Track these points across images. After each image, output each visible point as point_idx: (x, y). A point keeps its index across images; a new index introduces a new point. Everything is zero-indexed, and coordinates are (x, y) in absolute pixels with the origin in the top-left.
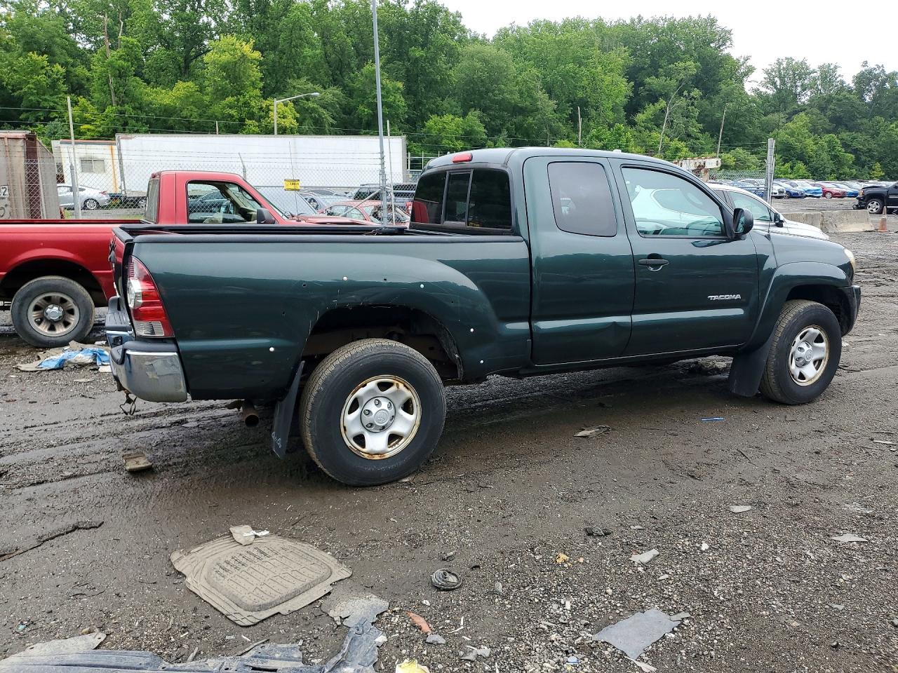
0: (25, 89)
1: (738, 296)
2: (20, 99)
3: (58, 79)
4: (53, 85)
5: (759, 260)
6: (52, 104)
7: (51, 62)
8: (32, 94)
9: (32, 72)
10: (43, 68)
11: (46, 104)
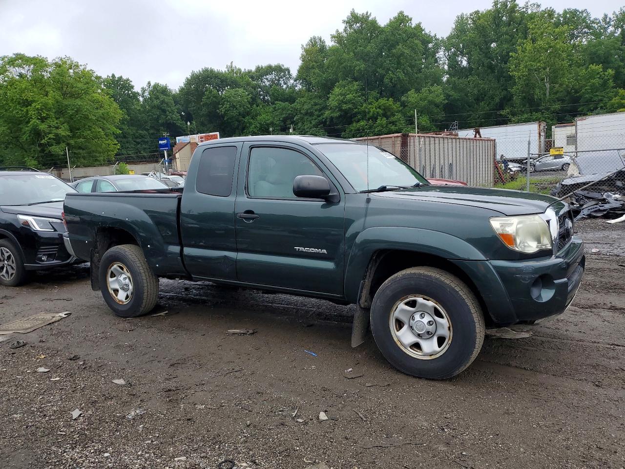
0: (583, 91)
1: (324, 251)
2: (580, 97)
3: (609, 79)
4: (604, 84)
5: (346, 223)
6: (600, 98)
7: (605, 69)
8: (588, 93)
9: (590, 77)
10: (598, 73)
11: (596, 98)
